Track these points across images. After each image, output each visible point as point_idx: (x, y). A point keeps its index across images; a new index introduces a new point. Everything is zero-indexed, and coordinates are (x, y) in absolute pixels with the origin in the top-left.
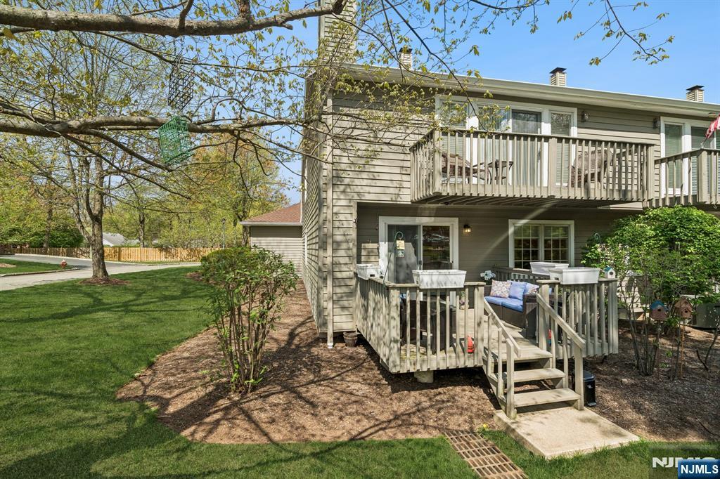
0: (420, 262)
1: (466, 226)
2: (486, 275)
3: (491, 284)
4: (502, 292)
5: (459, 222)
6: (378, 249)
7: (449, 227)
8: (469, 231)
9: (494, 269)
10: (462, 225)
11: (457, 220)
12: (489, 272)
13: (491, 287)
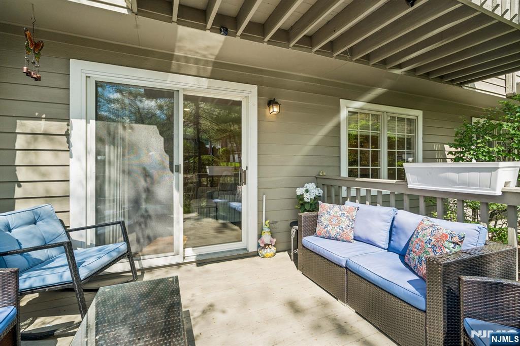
0: (178, 167)
1: (271, 103)
2: (307, 191)
3: (318, 210)
4: (341, 229)
5: (259, 94)
6: (67, 135)
7: (241, 101)
8: (276, 109)
9: (319, 181)
10: (266, 99)
11: (254, 89)
12: (311, 186)
13: (317, 216)
